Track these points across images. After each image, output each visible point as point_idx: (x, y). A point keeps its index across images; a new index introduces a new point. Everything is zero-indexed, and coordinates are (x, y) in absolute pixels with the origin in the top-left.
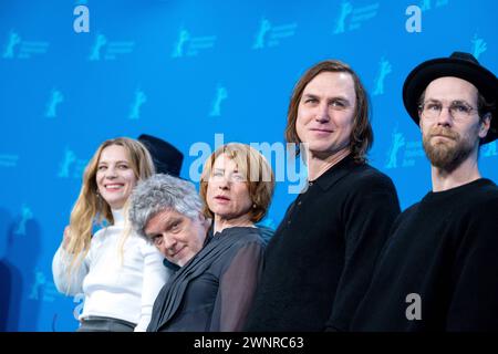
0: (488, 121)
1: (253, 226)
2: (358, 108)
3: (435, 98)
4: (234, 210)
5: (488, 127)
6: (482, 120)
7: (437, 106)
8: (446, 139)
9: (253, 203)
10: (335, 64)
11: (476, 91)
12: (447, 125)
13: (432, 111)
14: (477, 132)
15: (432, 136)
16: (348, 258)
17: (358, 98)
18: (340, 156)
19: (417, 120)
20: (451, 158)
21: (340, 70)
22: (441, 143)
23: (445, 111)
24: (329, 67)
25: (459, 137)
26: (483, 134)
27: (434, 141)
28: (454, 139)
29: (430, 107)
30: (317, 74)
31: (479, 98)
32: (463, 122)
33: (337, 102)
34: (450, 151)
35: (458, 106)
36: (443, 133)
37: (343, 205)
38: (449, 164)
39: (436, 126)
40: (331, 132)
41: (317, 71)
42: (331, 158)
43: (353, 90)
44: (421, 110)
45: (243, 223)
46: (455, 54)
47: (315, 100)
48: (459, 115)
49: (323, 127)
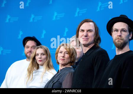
0: (131, 34)
1: (71, 67)
2: (95, 32)
3: (116, 28)
4: (66, 63)
5: (131, 36)
6: (130, 34)
7: (117, 30)
8: (120, 40)
9: (71, 60)
10: (88, 20)
11: (128, 26)
12: (120, 36)
13: (116, 32)
14: (128, 37)
15: (116, 39)
16: (95, 74)
17: (95, 29)
18: (92, 46)
19: (111, 35)
20: (122, 45)
21: (90, 22)
22: (119, 41)
23: (119, 32)
24: (87, 21)
25: (124, 39)
26: (130, 38)
27: (117, 41)
28: (122, 40)
29: (115, 31)
30: (83, 23)
31: (129, 28)
32: (125, 35)
33: (89, 31)
34: (121, 43)
35: (123, 30)
36: (119, 38)
37: (93, 59)
38: (121, 47)
39: (117, 36)
40: (88, 39)
41: (83, 22)
42: (89, 46)
43: (94, 27)
44: (112, 32)
45: (68, 66)
46: (121, 15)
47: (83, 31)
48: (123, 33)
49: (86, 38)
